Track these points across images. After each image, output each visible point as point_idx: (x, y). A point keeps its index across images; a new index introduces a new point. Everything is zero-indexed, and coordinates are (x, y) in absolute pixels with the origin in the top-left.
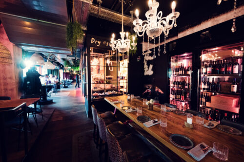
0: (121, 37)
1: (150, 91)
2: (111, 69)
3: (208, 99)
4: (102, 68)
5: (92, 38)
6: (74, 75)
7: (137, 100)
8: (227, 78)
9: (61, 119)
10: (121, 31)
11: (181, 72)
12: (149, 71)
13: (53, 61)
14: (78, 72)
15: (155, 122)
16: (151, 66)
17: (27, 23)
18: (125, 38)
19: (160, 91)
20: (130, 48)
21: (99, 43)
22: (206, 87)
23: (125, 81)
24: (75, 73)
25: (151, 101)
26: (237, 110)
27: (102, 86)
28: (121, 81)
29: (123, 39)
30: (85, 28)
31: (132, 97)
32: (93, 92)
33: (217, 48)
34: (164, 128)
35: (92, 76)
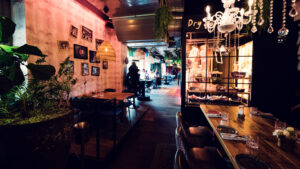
0: (224, 6)
2: (219, 60)
4: (204, 60)
5: (190, 20)
9: (151, 119)
13: (155, 54)
17: (131, 21)
21: (199, 23)
23: (247, 81)
27: (202, 87)
28: (240, 81)
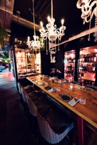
1: (54, 72)
2: (30, 59)
3: (82, 75)
5: (16, 39)
6: (6, 63)
7: (46, 78)
8: (91, 64)
10: (34, 35)
11: (70, 61)
12: (53, 61)
14: (9, 61)
15: (54, 89)
16: (54, 57)
18: (37, 40)
19: (59, 72)
20: (40, 46)
21: (21, 42)
22: (82, 69)
23: (40, 67)
24: (6, 62)
25: (53, 78)
26: (94, 80)
27: (25, 70)
28: (37, 67)
29: (35, 40)
30: (9, 31)
31: (43, 76)
32: (19, 74)
33: (87, 48)
34: (59, 92)
35: (17, 64)
